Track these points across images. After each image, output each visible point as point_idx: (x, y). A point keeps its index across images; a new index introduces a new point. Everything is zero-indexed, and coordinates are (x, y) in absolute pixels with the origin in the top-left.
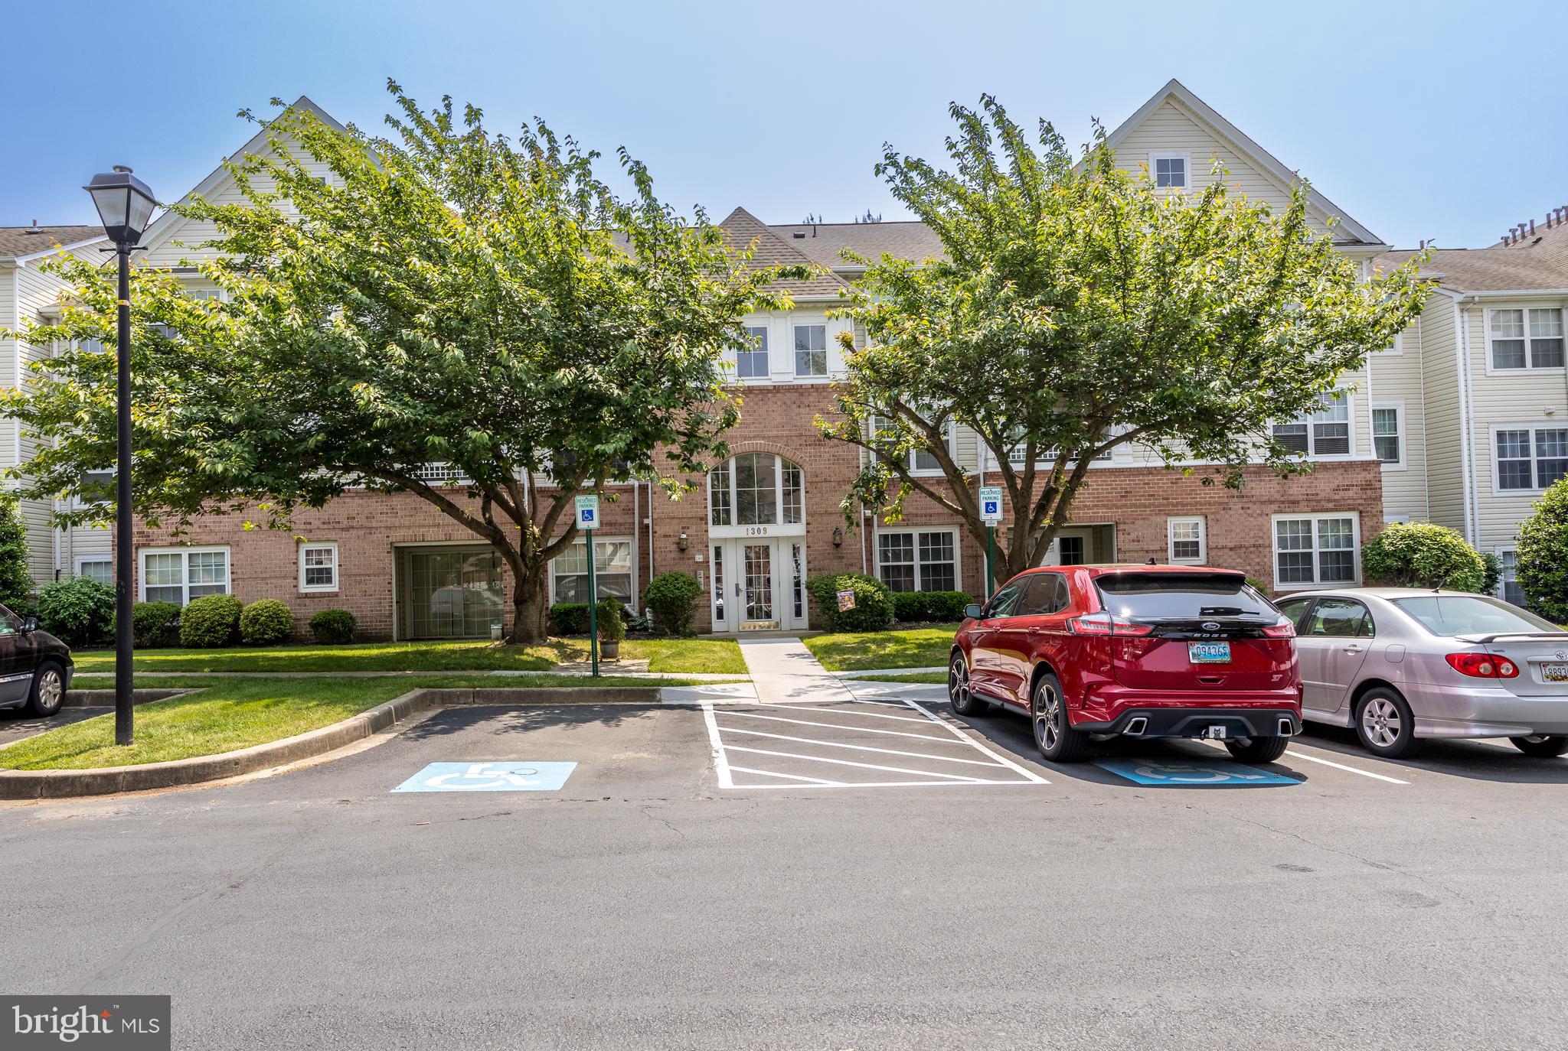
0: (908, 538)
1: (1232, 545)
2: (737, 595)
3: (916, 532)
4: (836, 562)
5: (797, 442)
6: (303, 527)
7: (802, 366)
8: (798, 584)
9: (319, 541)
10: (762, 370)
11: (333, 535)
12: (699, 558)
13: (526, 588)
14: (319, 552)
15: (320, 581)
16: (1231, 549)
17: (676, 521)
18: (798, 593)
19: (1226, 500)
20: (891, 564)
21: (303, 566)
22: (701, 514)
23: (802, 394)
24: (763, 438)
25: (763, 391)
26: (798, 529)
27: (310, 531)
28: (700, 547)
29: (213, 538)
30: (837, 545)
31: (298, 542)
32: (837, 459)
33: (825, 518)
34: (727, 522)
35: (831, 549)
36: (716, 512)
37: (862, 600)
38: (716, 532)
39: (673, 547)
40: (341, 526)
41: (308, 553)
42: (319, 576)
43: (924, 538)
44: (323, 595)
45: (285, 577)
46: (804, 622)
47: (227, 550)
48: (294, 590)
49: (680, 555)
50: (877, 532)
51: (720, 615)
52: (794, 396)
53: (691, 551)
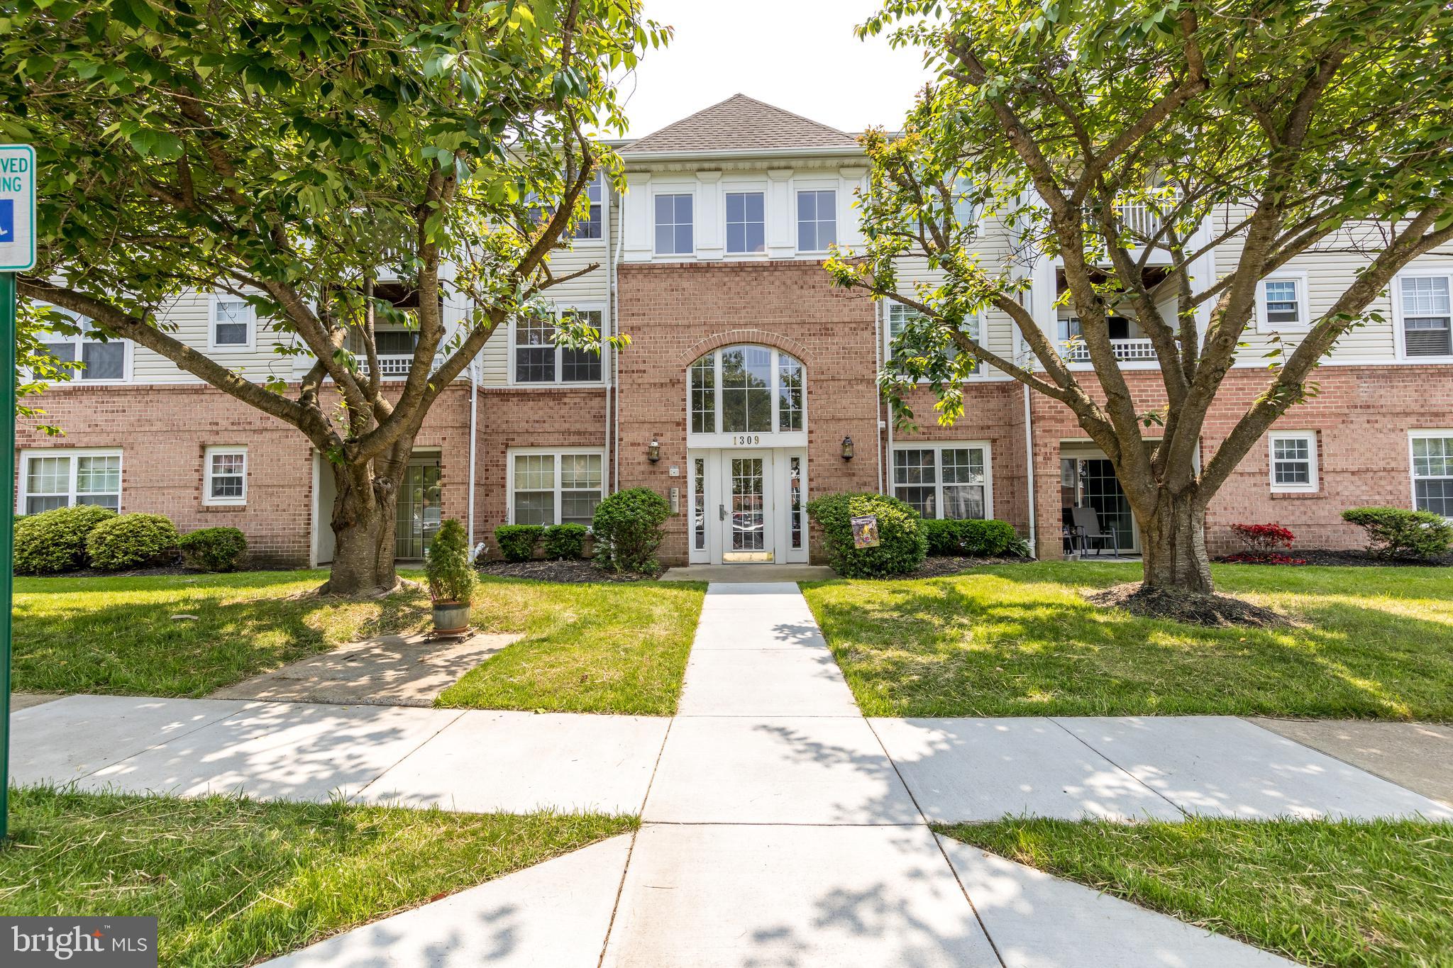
0: (930, 453)
1: (1355, 468)
2: (722, 518)
3: (938, 448)
4: (845, 480)
5: (798, 331)
6: (209, 427)
7: (805, 242)
8: (796, 507)
9: (226, 445)
10: (757, 240)
11: (242, 438)
12: (674, 472)
14: (229, 458)
15: (229, 492)
16: (1353, 473)
17: (646, 426)
18: (797, 518)
19: (1347, 411)
20: (908, 485)
21: (209, 474)
22: (678, 418)
23: (805, 272)
24: (757, 325)
25: (757, 268)
26: (797, 439)
27: (217, 433)
28: (676, 458)
29: (104, 439)
30: (847, 459)
31: (203, 447)
32: (847, 352)
33: (832, 426)
34: (710, 428)
35: (838, 464)
36: (697, 417)
37: (888, 532)
38: (696, 441)
39: (643, 458)
40: (252, 427)
41: (217, 459)
42: (229, 486)
43: (947, 455)
44: (227, 510)
45: (186, 487)
46: (804, 553)
47: (119, 453)
48: (195, 503)
49: (651, 468)
50: (893, 447)
51: (700, 544)
52: (795, 274)
53: (664, 464)
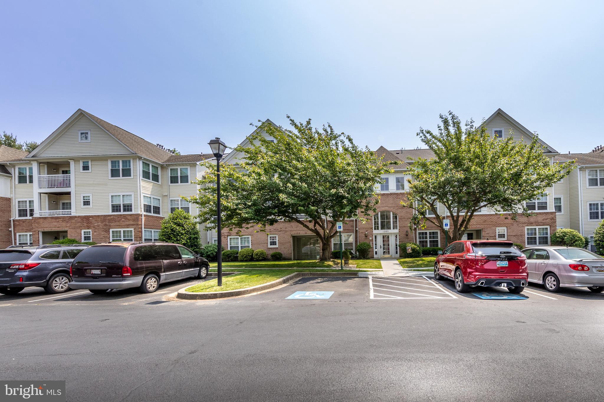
0: (426, 233)
1: (514, 235)
2: (381, 248)
3: (428, 232)
4: (407, 240)
5: (396, 208)
6: (269, 231)
7: (398, 188)
8: (396, 245)
9: (273, 234)
10: (387, 189)
11: (276, 233)
12: (371, 239)
13: (325, 246)
14: (273, 237)
15: (273, 244)
16: (514, 236)
17: (365, 229)
18: (397, 248)
19: (513, 223)
20: (421, 240)
21: (269, 241)
22: (371, 227)
23: (398, 195)
24: (388, 207)
25: (387, 194)
26: (396, 231)
27: (271, 232)
28: (371, 236)
29: (246, 234)
30: (407, 235)
31: (268, 235)
32: (407, 212)
33: (404, 228)
34: (378, 229)
35: (405, 236)
36: (375, 226)
37: (413, 250)
38: (375, 232)
39: (364, 236)
40: (279, 230)
41: (270, 237)
42: (273, 243)
43: (430, 233)
44: (274, 248)
45: (265, 244)
46: (398, 255)
47: (250, 237)
48: (267, 247)
49: (366, 238)
50: (418, 232)
51: (376, 254)
52: (396, 196)
53: (368, 237)
